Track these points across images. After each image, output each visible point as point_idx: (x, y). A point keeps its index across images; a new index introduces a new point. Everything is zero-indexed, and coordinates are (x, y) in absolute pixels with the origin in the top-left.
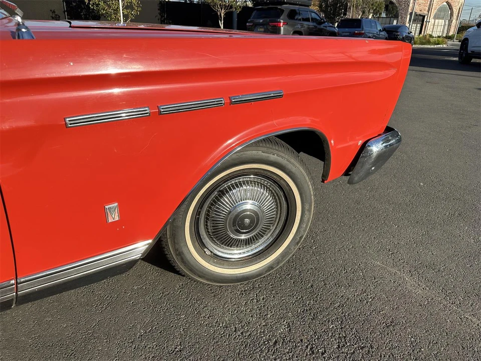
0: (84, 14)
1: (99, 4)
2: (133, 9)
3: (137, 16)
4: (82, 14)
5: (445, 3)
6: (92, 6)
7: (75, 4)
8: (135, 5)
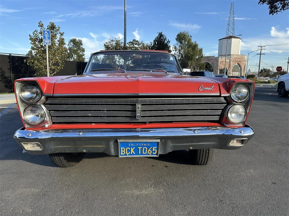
0: (23, 70)
1: (34, 63)
2: (58, 65)
3: (61, 70)
4: (22, 70)
5: (237, 64)
6: (29, 63)
7: (17, 64)
8: (60, 63)
